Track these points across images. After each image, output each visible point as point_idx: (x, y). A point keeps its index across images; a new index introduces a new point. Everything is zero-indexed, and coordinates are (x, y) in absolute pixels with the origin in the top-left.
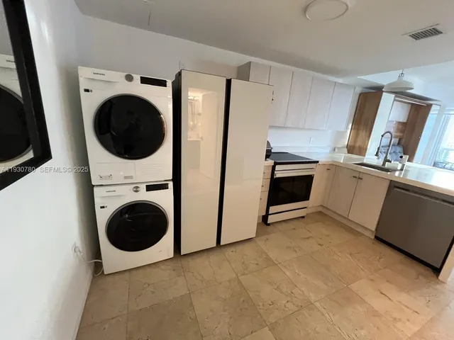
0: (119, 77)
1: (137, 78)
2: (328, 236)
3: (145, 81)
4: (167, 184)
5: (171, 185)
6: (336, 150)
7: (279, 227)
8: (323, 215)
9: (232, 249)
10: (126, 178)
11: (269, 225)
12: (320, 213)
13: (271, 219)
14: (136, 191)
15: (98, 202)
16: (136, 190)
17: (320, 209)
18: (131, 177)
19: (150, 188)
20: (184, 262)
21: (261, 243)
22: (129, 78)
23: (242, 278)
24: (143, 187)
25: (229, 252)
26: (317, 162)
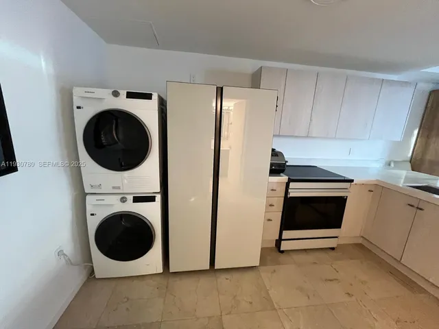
0: (106, 94)
1: (123, 93)
2: (364, 283)
3: (131, 95)
4: (155, 197)
5: (158, 197)
6: (392, 165)
7: (296, 257)
8: (363, 250)
9: (228, 276)
10: (114, 188)
11: (282, 252)
12: (360, 246)
13: (285, 246)
14: (124, 202)
15: (89, 209)
16: (123, 200)
17: (360, 241)
18: (119, 188)
19: (137, 199)
20: (172, 280)
21: (265, 274)
22: (116, 94)
23: (225, 318)
24: (130, 198)
25: (223, 279)
26: (352, 181)
